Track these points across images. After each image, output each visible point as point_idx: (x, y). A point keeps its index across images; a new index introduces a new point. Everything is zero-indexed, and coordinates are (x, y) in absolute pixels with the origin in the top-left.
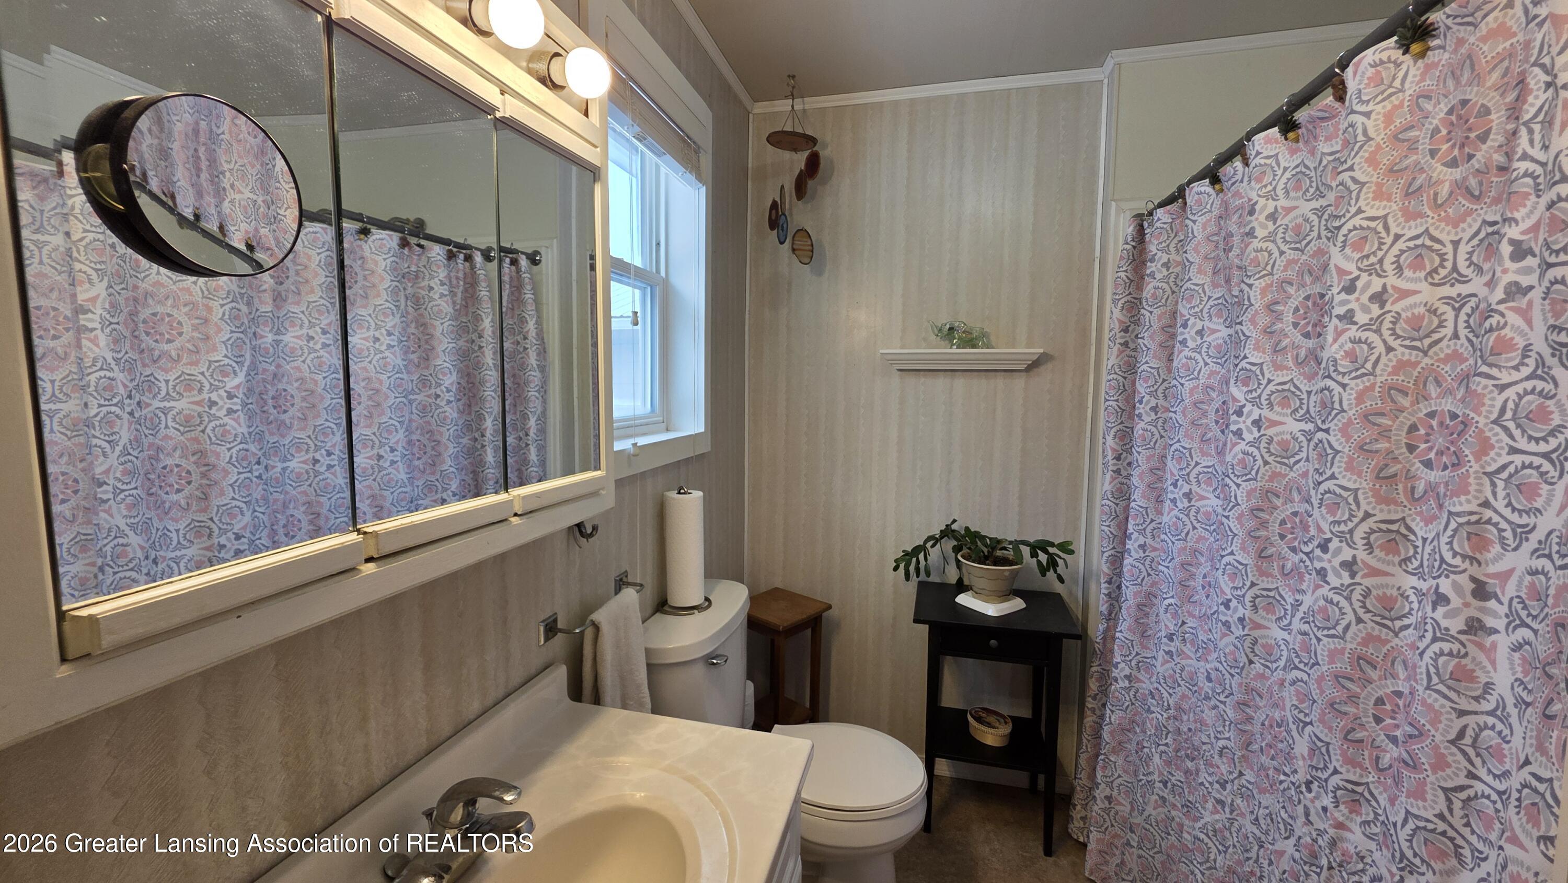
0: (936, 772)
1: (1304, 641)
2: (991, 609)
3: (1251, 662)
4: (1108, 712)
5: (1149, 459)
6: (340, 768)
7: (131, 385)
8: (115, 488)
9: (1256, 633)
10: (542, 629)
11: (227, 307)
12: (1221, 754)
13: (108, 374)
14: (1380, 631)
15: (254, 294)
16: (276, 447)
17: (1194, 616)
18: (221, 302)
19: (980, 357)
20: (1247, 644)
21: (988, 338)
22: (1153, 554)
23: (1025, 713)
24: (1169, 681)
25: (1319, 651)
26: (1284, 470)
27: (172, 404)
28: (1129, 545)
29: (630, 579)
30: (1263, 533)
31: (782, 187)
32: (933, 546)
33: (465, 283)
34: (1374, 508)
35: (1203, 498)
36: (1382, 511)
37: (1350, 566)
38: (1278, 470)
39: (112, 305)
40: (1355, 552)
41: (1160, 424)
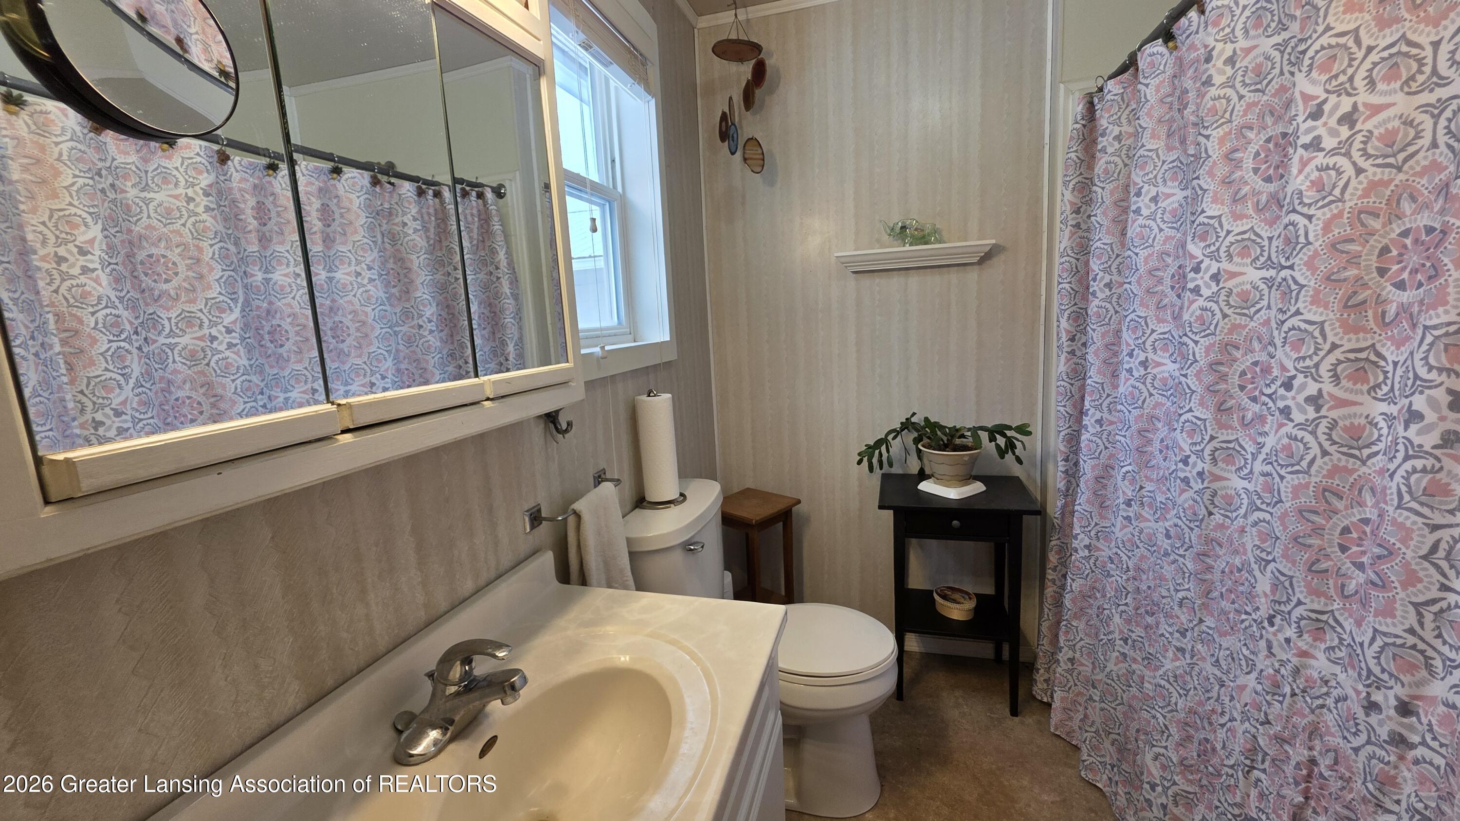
0: (906, 648)
1: (1266, 482)
2: (952, 493)
3: (1210, 514)
4: (1069, 580)
5: (1103, 335)
6: (344, 635)
7: (136, 322)
8: (133, 417)
9: (1216, 485)
10: (527, 519)
11: (216, 247)
12: (1181, 604)
13: (114, 312)
14: (1347, 461)
15: (240, 235)
16: (276, 378)
17: (1152, 480)
18: (211, 242)
19: (933, 252)
20: (1206, 496)
21: (940, 234)
22: (1110, 428)
23: (989, 590)
24: (1128, 545)
25: (1282, 489)
26: (1243, 320)
27: (177, 340)
28: (1086, 421)
29: (608, 476)
30: (1222, 386)
31: (731, 98)
32: (894, 439)
33: (436, 219)
34: (1341, 339)
35: (1159, 364)
36: (1349, 340)
37: (1315, 401)
38: (1238, 322)
39: (109, 247)
40: (1321, 385)
41: (1114, 299)
